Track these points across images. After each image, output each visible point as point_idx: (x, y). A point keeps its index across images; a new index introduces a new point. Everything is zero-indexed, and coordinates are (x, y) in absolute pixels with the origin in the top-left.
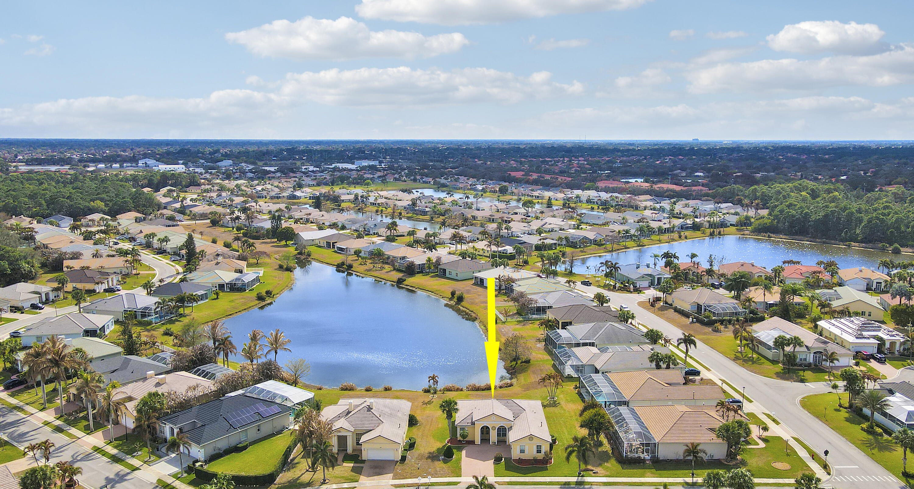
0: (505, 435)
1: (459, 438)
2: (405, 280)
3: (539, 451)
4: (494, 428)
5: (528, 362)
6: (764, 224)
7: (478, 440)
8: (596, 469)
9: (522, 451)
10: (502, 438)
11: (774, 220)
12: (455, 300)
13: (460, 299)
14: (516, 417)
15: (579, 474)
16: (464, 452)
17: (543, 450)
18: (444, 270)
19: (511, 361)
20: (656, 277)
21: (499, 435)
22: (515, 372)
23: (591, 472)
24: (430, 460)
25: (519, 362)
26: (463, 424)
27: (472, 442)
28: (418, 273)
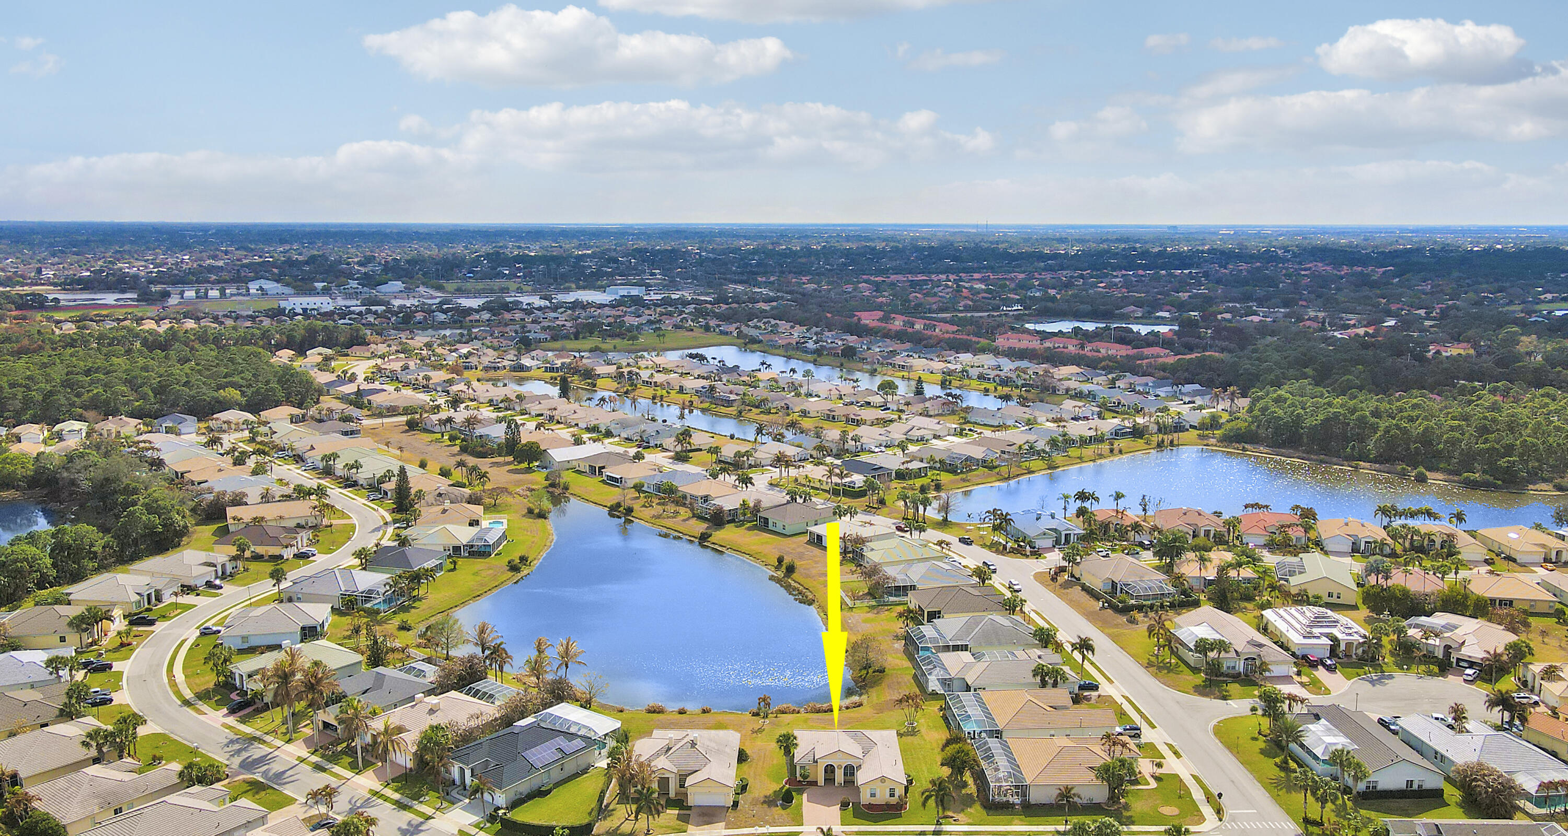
0: (853, 774)
1: (799, 778)
2: (710, 535)
3: (892, 795)
4: (840, 767)
5: (882, 671)
6: (1238, 429)
7: (821, 781)
8: (956, 816)
9: (873, 795)
10: (849, 778)
11: (1253, 422)
12: (784, 569)
13: (791, 569)
14: (865, 753)
15: (938, 821)
16: (805, 796)
17: (897, 794)
18: (766, 520)
19: (860, 670)
20: (1063, 533)
21: (845, 774)
22: (866, 685)
23: (951, 820)
24: (765, 806)
25: (870, 671)
26: (802, 761)
27: (814, 783)
28: (729, 522)
